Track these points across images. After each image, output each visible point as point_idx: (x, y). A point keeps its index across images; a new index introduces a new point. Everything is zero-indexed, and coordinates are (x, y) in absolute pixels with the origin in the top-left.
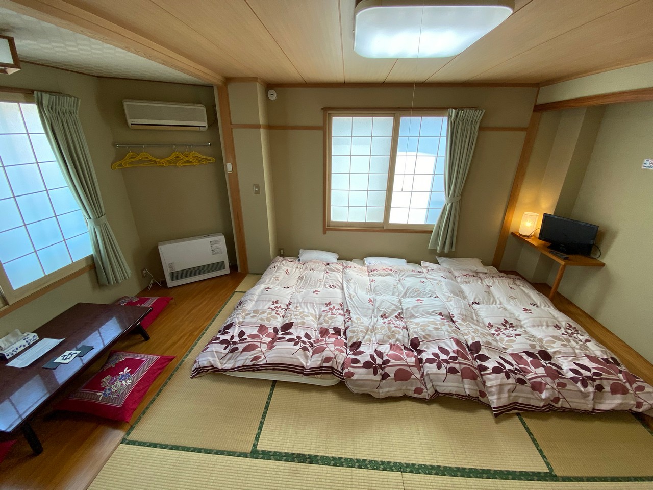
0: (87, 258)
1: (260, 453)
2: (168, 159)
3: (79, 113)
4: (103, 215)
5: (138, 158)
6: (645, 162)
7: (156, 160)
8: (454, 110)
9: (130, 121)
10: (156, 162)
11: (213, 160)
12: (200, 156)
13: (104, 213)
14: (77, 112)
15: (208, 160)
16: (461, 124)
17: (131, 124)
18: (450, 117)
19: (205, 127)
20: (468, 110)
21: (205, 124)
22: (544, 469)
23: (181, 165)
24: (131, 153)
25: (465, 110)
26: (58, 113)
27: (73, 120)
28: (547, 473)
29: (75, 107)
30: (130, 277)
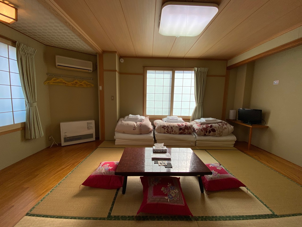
0: (22, 123)
1: (113, 217)
2: (72, 83)
3: (35, 56)
4: (35, 102)
5: (57, 81)
6: (274, 82)
7: (66, 82)
8: (196, 68)
9: (57, 64)
10: (66, 84)
11: (93, 85)
12: (87, 83)
13: (36, 102)
14: (34, 55)
15: (90, 85)
16: (199, 73)
17: (58, 65)
18: (195, 71)
19: (91, 70)
20: (202, 68)
21: (91, 69)
22: (270, 213)
23: (78, 86)
24: (55, 78)
25: (201, 68)
26: (25, 53)
27: (31, 58)
28: (272, 214)
29: (33, 53)
30: (43, 136)
